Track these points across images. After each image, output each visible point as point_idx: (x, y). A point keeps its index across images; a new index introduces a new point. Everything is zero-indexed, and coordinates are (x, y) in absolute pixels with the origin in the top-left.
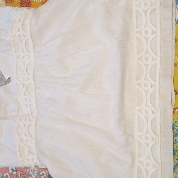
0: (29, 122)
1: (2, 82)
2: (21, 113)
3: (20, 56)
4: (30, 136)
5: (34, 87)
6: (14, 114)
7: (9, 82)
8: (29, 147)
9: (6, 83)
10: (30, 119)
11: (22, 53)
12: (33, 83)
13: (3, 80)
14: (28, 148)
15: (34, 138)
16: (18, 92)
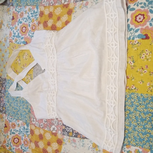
13: (41, 70)
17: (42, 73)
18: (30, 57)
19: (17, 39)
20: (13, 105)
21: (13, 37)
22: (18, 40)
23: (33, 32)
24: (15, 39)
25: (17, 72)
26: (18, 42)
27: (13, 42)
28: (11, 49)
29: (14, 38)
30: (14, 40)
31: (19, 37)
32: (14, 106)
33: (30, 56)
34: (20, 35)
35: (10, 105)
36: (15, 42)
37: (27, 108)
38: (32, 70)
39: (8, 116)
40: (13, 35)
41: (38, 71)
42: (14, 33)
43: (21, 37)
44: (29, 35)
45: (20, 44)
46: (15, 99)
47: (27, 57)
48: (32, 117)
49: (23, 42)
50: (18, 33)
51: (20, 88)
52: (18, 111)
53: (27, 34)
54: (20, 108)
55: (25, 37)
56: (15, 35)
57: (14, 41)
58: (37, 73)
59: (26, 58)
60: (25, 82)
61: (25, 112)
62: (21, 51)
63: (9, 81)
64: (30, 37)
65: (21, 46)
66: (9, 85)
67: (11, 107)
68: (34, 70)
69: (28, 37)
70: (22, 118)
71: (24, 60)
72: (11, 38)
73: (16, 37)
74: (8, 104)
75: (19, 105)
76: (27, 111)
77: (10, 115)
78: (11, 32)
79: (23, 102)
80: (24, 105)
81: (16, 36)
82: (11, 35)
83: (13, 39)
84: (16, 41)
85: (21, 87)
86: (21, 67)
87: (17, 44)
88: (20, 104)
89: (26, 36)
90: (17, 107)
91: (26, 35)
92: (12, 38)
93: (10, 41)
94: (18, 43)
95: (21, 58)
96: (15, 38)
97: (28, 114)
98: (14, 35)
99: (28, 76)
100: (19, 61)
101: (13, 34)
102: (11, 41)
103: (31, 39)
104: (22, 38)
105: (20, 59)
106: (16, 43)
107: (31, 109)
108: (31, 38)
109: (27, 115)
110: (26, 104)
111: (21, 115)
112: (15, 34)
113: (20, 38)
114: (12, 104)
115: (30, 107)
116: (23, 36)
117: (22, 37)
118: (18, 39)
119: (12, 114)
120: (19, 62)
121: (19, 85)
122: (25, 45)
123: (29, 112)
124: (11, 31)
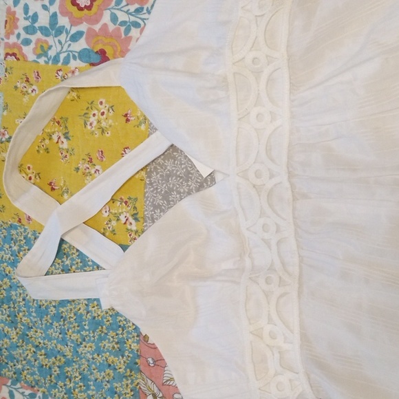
0: (279, 286)
1: (190, 183)
2: (248, 262)
3: (249, 113)
4: (284, 323)
5: (288, 195)
6: (228, 265)
7: (209, 183)
8: (279, 352)
9: (200, 187)
10: (280, 278)
11: (255, 106)
12: (287, 184)
13: (191, 178)
14: (277, 355)
15: (297, 330)
16: (243, 209)
17: (198, 190)
18: (128, 120)
19: (46, 42)
20: (37, 336)
21: (24, 35)
22: (50, 47)
23: (137, 6)
24: (38, 40)
25: (53, 189)
26: (52, 53)
27: (24, 56)
28: (16, 88)
29: (28, 36)
30: (32, 45)
31: (60, 31)
32: (44, 339)
33: (126, 115)
34: (63, 21)
35: (24, 337)
36: (39, 56)
37: (120, 352)
38: (137, 176)
39: (12, 384)
40: (23, 23)
41: (172, 180)
42: (31, 13)
43: (67, 33)
44: (114, 19)
45: (67, 61)
46: (53, 311)
47: (110, 121)
48: (148, 393)
49: (83, 55)
50: (54, 16)
51: (72, 260)
52: (68, 363)
53: (101, 15)
54: (80, 350)
55: (89, 30)
56: (37, 25)
57: (28, 51)
58: (171, 190)
59: (104, 124)
60: (104, 234)
61: (108, 371)
62: (74, 94)
63: (13, 232)
64: (123, 29)
65: (73, 72)
66: (15, 248)
67: (30, 346)
68: (149, 177)
69: (111, 27)
70: (90, 392)
71: (92, 133)
72: (13, 39)
73: (39, 35)
74: (13, 334)
75: (75, 336)
76: (120, 363)
77: (26, 382)
78: (14, 13)
79: (96, 323)
80: (101, 339)
81: (41, 29)
82: (16, 27)
83: (27, 42)
84: (43, 51)
85: (81, 255)
86: (74, 166)
87: (47, 63)
88: (79, 332)
89: (97, 27)
90: (59, 346)
91: (97, 21)
92: (22, 38)
93: (7, 54)
94: (56, 60)
95: (75, 128)
96: (33, 38)
97: (126, 377)
98: (28, 23)
99: (118, 207)
100: (63, 139)
101: (26, 19)
102: (15, 51)
103: (128, 40)
104: (75, 37)
105: (70, 129)
106: (42, 61)
107: (139, 356)
108: (128, 31)
109: (125, 382)
110: (112, 333)
111: (84, 379)
112: (35, 17)
113: (63, 37)
114: (31, 333)
115: (135, 346)
116: (83, 27)
117: (74, 30)
118: (50, 40)
119: (32, 374)
120: (65, 145)
121: (70, 246)
122: (93, 65)
123: (133, 366)
124: (13, 9)
